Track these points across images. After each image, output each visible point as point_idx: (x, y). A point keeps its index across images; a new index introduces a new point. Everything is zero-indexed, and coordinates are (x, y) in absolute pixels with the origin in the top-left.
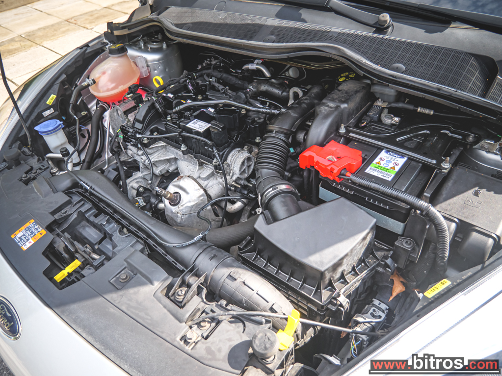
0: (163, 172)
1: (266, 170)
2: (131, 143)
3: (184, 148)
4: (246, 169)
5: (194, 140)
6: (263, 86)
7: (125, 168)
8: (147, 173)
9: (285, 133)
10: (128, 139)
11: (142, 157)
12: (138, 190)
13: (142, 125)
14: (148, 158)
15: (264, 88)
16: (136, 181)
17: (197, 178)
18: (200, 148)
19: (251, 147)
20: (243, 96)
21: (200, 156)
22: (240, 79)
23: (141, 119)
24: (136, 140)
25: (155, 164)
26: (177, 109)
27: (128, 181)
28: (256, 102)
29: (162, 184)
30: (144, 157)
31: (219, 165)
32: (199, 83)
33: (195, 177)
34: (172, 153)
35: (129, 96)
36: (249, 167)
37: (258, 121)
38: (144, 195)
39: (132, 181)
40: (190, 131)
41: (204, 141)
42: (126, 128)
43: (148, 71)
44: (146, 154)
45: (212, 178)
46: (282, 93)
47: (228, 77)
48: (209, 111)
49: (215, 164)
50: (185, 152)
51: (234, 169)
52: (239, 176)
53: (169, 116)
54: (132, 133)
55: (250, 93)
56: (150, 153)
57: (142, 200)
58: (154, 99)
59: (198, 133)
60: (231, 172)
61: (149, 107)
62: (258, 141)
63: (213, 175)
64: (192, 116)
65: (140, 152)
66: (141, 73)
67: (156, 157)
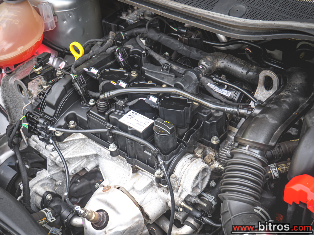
0: (78, 171)
1: (236, 202)
2: (40, 137)
3: (113, 148)
4: (200, 184)
5: (129, 141)
6: (221, 61)
7: (27, 166)
8: (56, 172)
9: (261, 150)
10: (34, 130)
11: (52, 153)
12: (44, 197)
13: (54, 111)
14: (61, 155)
15: (222, 63)
16: (40, 183)
17: (130, 190)
18: (136, 151)
19: (204, 149)
20: (195, 77)
21: (136, 161)
22: (185, 44)
23: (54, 103)
24: (47, 133)
25: (69, 160)
26: (107, 95)
27: (31, 183)
28: (209, 80)
29: (74, 184)
30: (55, 154)
31: (164, 177)
32: (130, 49)
33: (127, 188)
34: (92, 148)
35: (37, 70)
36: (203, 180)
37: (216, 115)
38: (53, 205)
39: (36, 183)
40: (124, 128)
41: (143, 144)
42: (33, 116)
43: (54, 22)
44: (59, 150)
45: (150, 190)
46: (247, 73)
47: (168, 41)
48: (151, 101)
49: (158, 176)
50: (114, 154)
51: (184, 184)
52: (191, 194)
53: (92, 100)
54: (43, 124)
55: (203, 71)
56: (63, 148)
57: (51, 213)
58: (73, 76)
59: (135, 133)
60: (180, 188)
61: (65, 86)
62: (214, 142)
63: (152, 186)
64: (126, 106)
65: (50, 147)
66: (46, 25)
67: (71, 152)
